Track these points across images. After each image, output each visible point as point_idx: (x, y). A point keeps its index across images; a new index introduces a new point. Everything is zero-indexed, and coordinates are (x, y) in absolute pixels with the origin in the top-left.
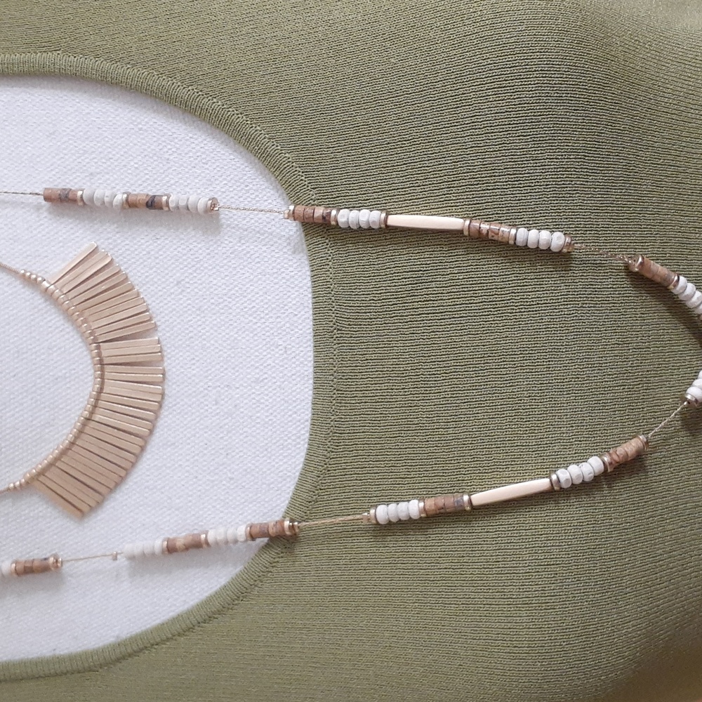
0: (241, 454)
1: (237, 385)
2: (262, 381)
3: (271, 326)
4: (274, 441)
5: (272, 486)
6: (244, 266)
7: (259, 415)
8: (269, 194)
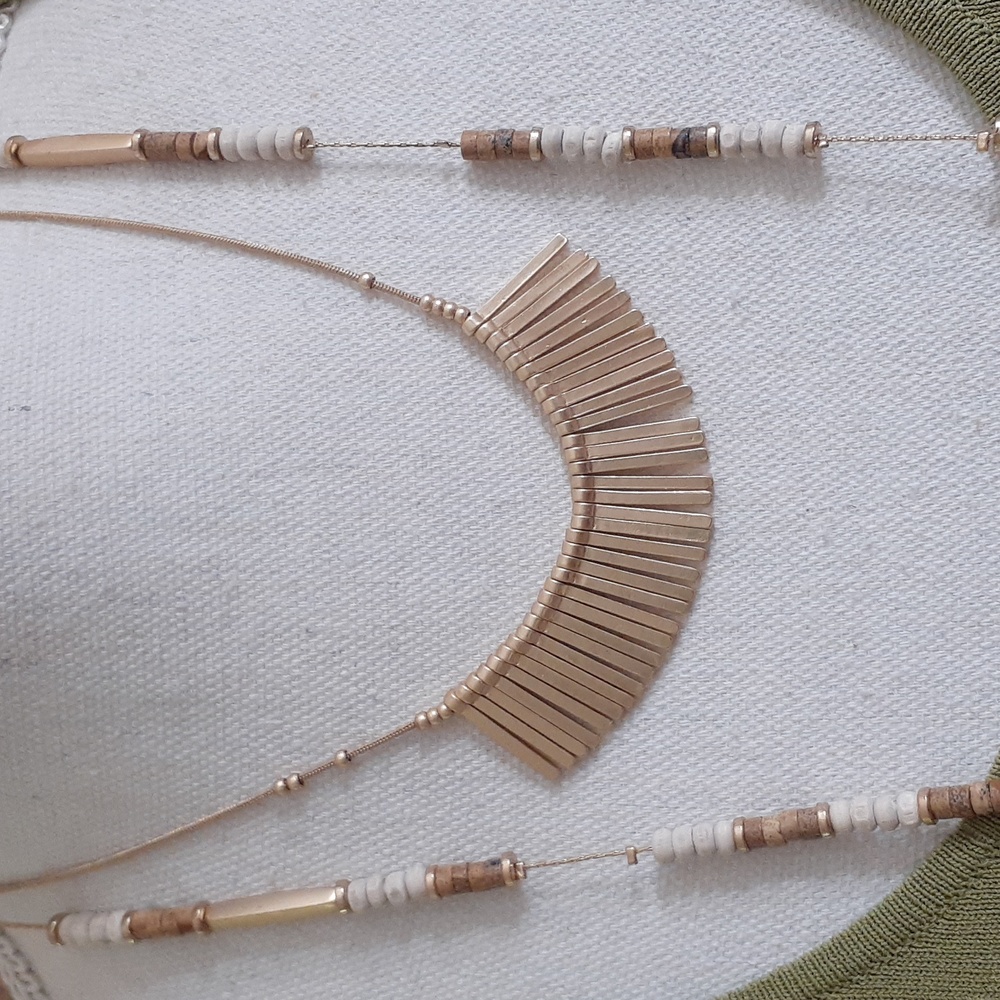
0: (886, 645)
1: (870, 505)
2: (927, 493)
3: (943, 379)
4: (959, 617)
5: (958, 710)
6: (879, 261)
7: (921, 563)
8: (930, 107)
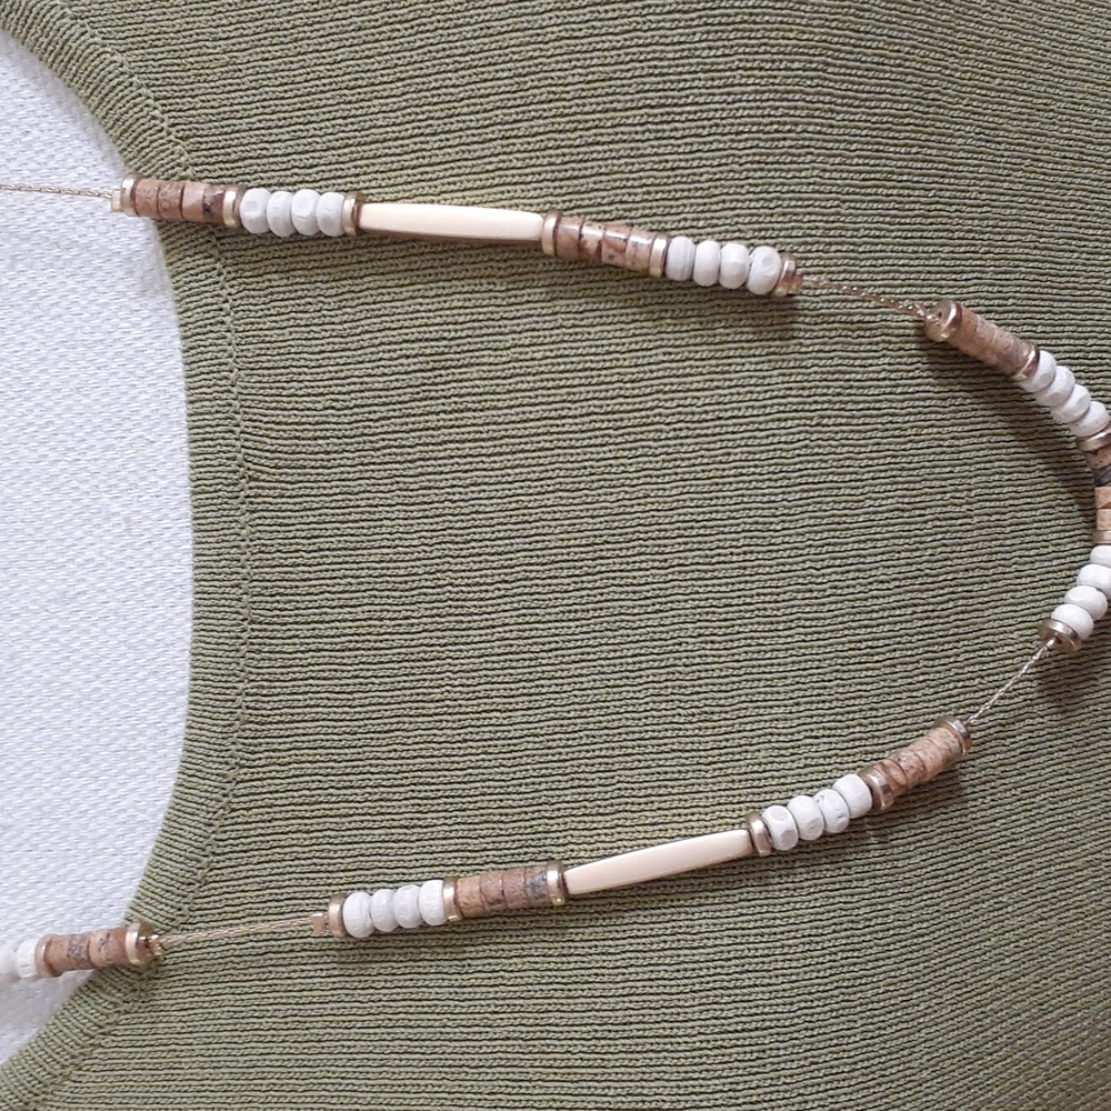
0: (28, 770)
1: (15, 608)
2: (74, 598)
3: (92, 468)
4: (104, 740)
5: (101, 845)
6: (25, 326)
7: (67, 678)
8: (79, 153)
